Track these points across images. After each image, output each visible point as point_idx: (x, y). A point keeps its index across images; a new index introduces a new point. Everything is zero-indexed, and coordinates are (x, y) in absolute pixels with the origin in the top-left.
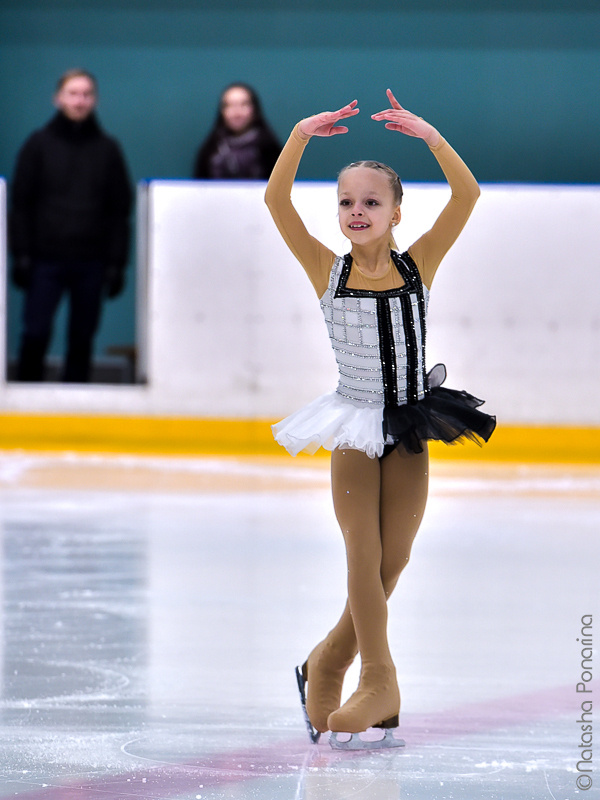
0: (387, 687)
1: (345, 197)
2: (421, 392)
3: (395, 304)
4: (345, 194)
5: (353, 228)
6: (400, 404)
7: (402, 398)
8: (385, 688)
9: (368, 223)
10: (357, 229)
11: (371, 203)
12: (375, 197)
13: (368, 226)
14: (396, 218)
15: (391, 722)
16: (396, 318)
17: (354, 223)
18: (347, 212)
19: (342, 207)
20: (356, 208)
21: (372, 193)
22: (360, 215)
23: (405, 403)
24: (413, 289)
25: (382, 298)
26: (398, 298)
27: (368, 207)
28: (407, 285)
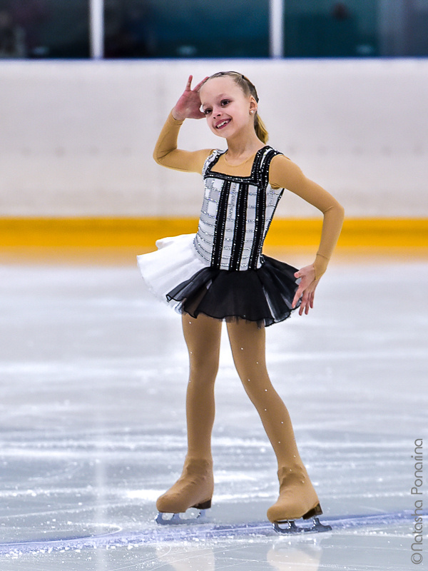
0: (205, 477)
2: (244, 265)
3: (235, 188)
5: (219, 127)
6: (222, 268)
7: (225, 264)
8: (203, 479)
9: (228, 118)
10: (223, 126)
11: (225, 103)
14: (253, 105)
15: (206, 505)
16: (232, 199)
17: (218, 123)
18: (211, 117)
20: (216, 111)
22: (219, 115)
23: (227, 269)
24: (254, 182)
25: (228, 180)
26: (238, 185)
27: (223, 107)
28: (250, 177)
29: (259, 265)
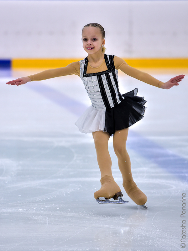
1: (84, 38)
4: (85, 36)
5: (88, 49)
6: (111, 107)
9: (93, 47)
10: (90, 49)
12: (96, 37)
13: (94, 48)
14: (103, 43)
17: (88, 47)
18: (86, 43)
19: (84, 41)
20: (89, 42)
21: (94, 36)
22: (91, 44)
24: (110, 71)
25: (99, 75)
26: (105, 75)
27: (93, 41)
28: (108, 70)
29: (124, 98)
